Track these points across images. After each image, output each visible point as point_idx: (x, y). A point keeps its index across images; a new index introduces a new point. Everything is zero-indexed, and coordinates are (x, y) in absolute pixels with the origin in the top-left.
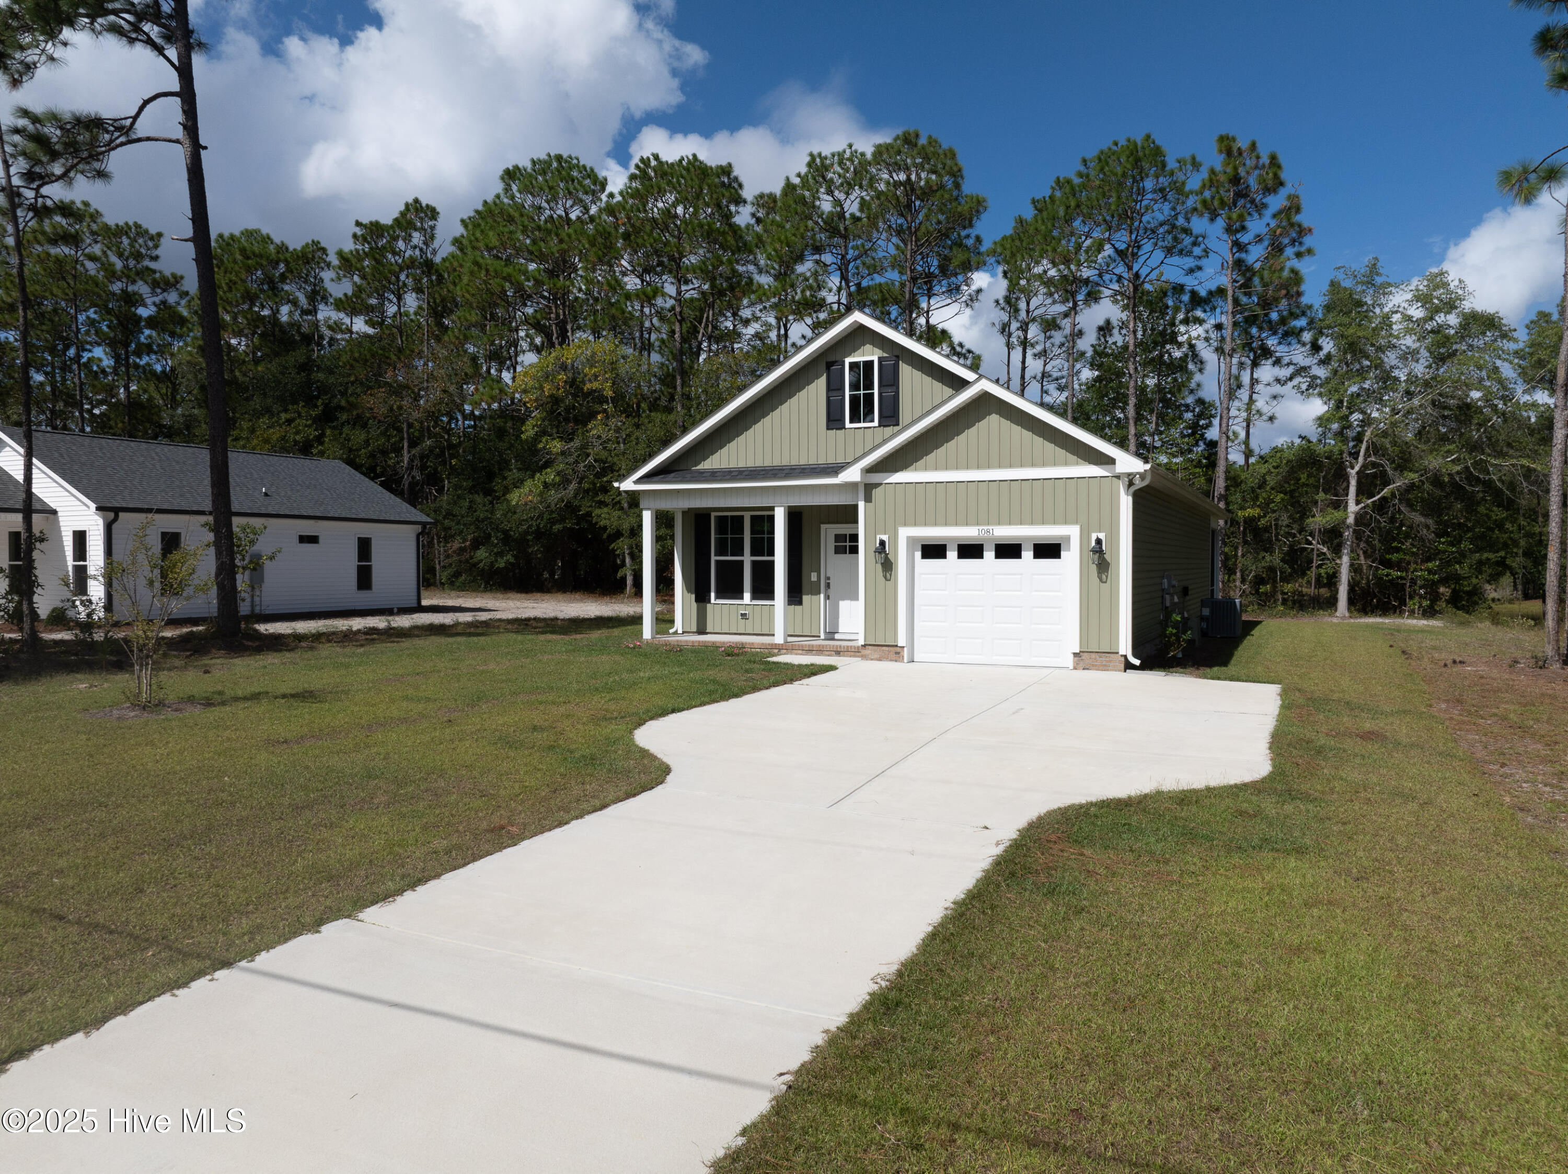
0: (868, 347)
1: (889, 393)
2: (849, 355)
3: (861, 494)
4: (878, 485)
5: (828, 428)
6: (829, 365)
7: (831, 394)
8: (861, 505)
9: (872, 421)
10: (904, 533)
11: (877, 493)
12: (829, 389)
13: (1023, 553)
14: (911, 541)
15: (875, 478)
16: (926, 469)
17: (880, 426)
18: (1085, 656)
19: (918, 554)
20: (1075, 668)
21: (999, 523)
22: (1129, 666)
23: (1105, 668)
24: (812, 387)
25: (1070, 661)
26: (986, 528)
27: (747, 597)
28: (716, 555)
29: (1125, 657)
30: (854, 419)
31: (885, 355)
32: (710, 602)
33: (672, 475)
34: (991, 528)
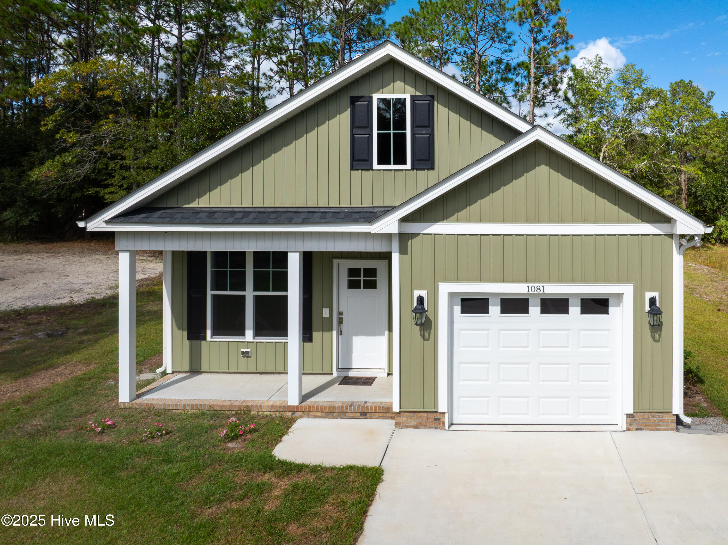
0: (399, 84)
1: (423, 134)
2: (377, 91)
3: (395, 246)
4: (415, 236)
5: (353, 168)
6: (354, 100)
7: (355, 131)
8: (395, 257)
9: (404, 162)
10: (445, 288)
11: (412, 244)
12: (354, 125)
13: (571, 309)
14: (452, 295)
15: (412, 228)
16: (469, 220)
17: (413, 169)
18: (638, 416)
19: (457, 309)
20: (628, 429)
21: (550, 280)
22: (680, 425)
23: (657, 428)
24: (334, 122)
25: (622, 423)
26: (536, 285)
27: (249, 334)
28: (212, 290)
29: (677, 416)
30: (383, 160)
31: (418, 94)
32: (205, 338)
33: (158, 214)
34: (541, 285)
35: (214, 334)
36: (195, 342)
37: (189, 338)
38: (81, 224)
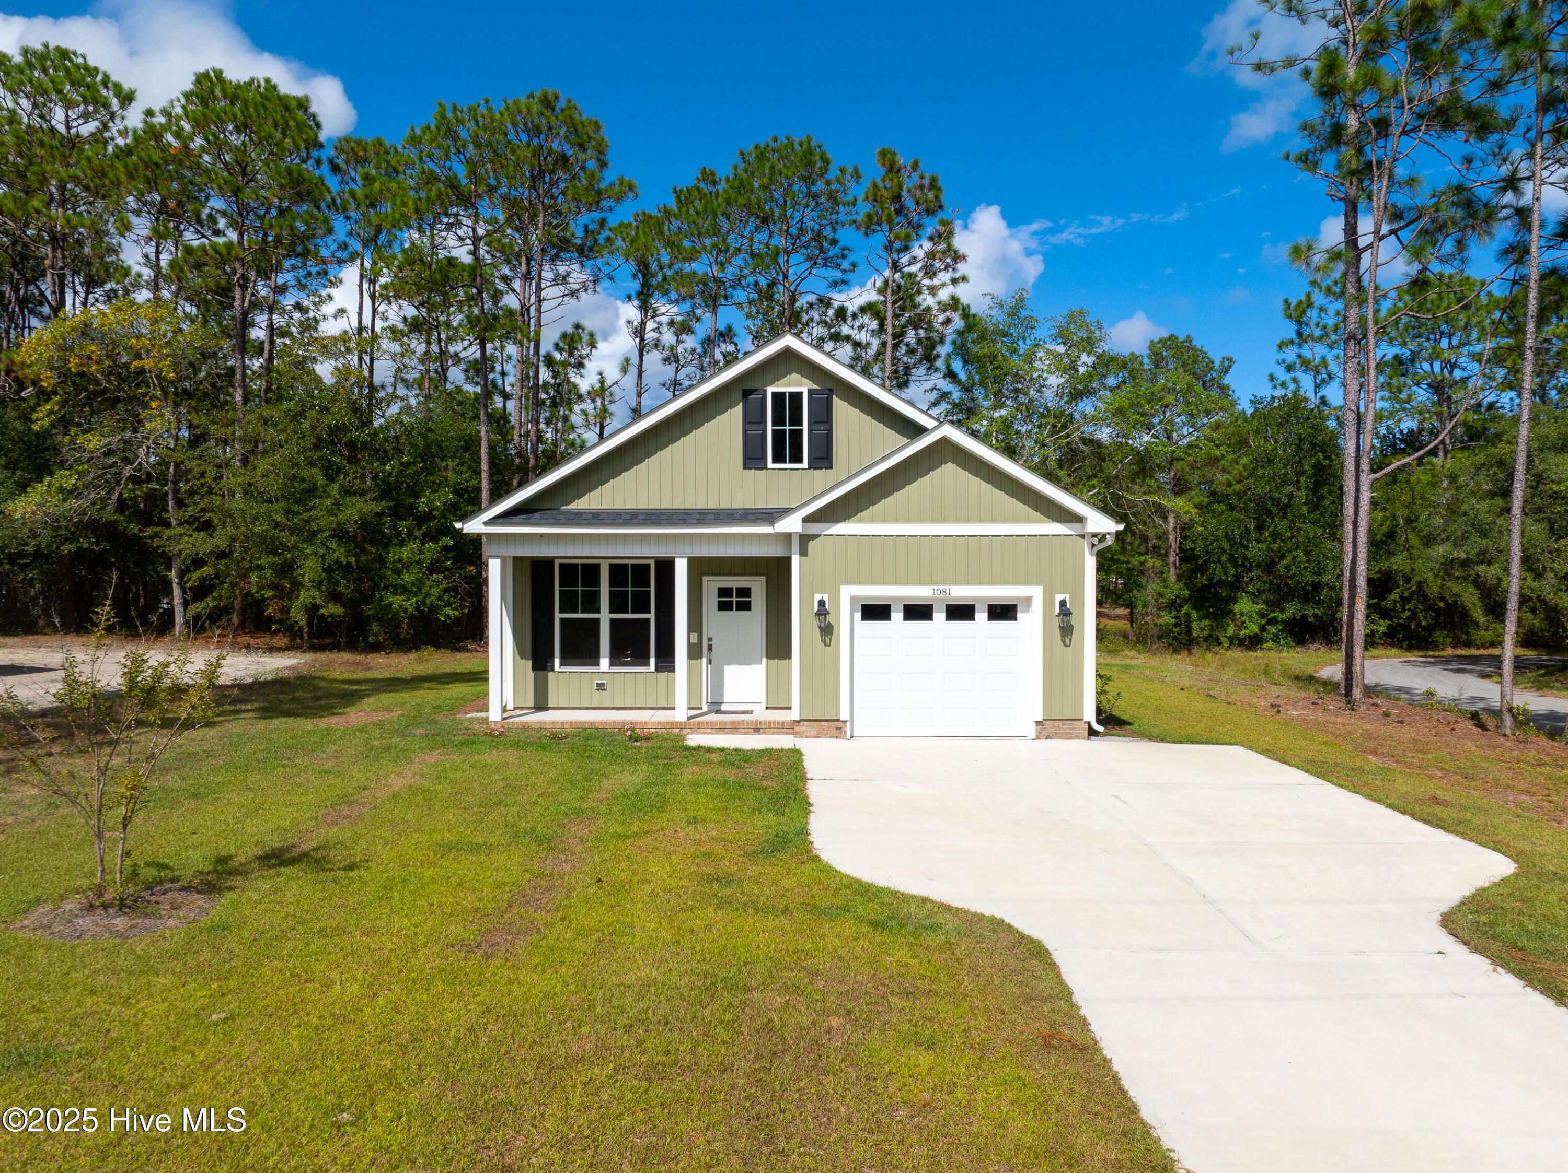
0: (795, 376)
1: (821, 431)
2: (771, 384)
3: (795, 547)
4: (816, 536)
5: (745, 467)
6: (746, 394)
7: (748, 427)
8: (795, 559)
9: (800, 460)
10: (848, 592)
11: (813, 545)
12: (746, 421)
13: (977, 615)
14: (853, 600)
15: (814, 528)
16: (872, 520)
17: (809, 468)
18: (1048, 724)
19: (858, 615)
20: (1038, 738)
21: (956, 583)
22: (1092, 733)
23: (1068, 736)
24: (724, 417)
25: (1033, 730)
26: (941, 587)
27: (605, 663)
28: (561, 611)
29: (1089, 723)
30: (778, 458)
31: (816, 387)
32: (553, 670)
33: (537, 515)
34: (947, 587)
35: (562, 664)
36: (540, 673)
37: (534, 668)
38: (458, 525)
